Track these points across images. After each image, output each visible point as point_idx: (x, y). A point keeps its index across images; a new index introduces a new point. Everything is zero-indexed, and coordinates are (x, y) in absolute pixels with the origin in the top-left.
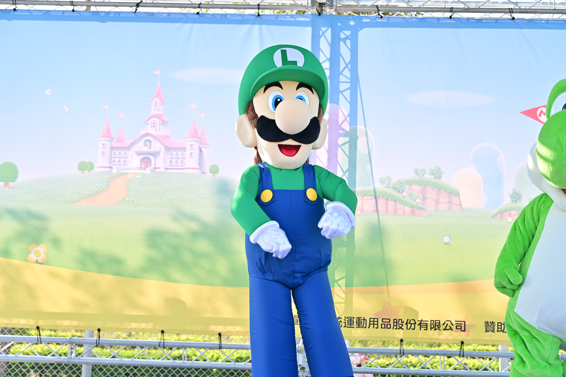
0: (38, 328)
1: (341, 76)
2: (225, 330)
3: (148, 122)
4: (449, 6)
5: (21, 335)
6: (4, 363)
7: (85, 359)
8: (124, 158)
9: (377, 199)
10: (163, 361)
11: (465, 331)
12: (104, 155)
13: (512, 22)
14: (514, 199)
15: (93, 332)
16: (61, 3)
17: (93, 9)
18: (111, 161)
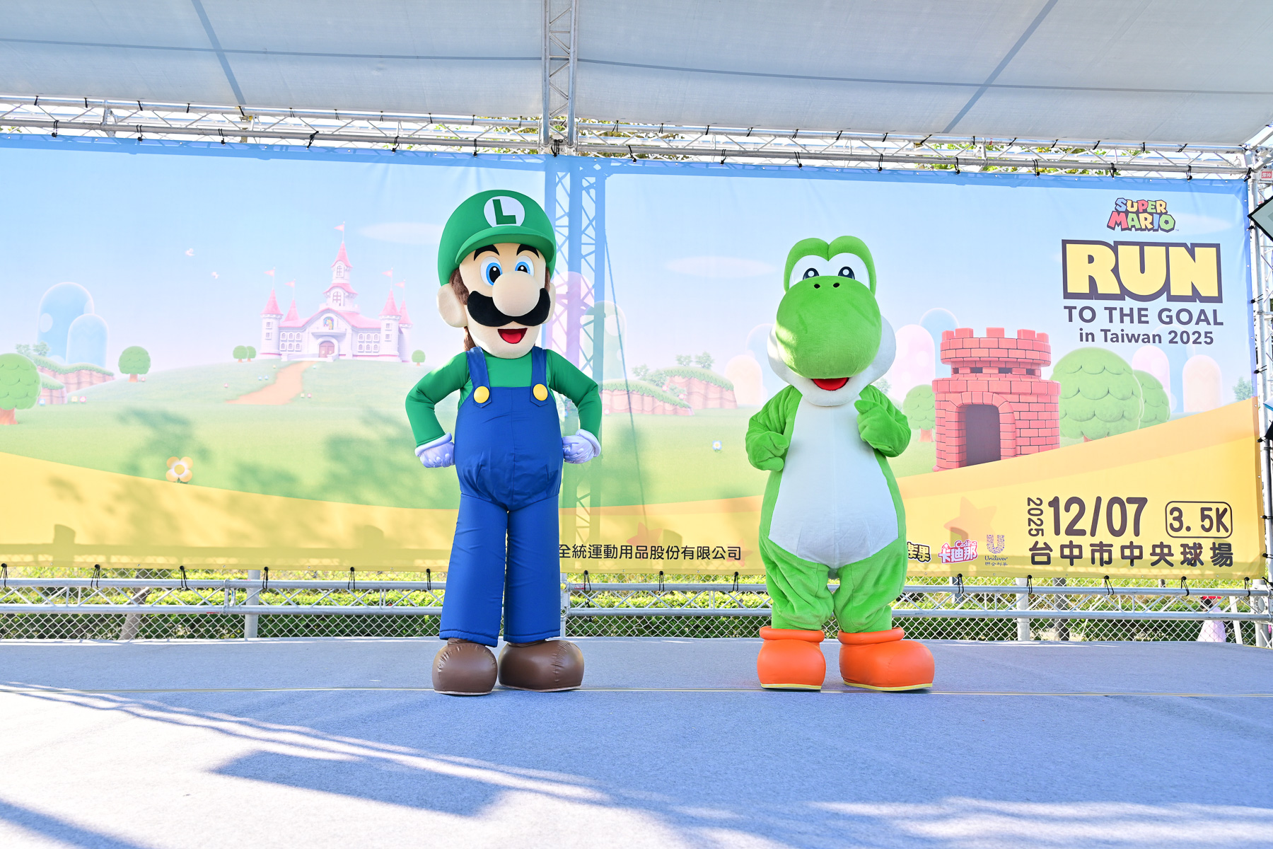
0: (182, 569)
1: (583, 236)
2: (435, 565)
3: (328, 294)
4: (720, 147)
5: (161, 578)
6: (137, 615)
7: (248, 608)
8: (297, 341)
9: (630, 394)
10: (353, 607)
11: (739, 559)
12: (270, 338)
13: (798, 169)
15: (259, 571)
16: (205, 131)
17: (250, 140)
18: (279, 346)
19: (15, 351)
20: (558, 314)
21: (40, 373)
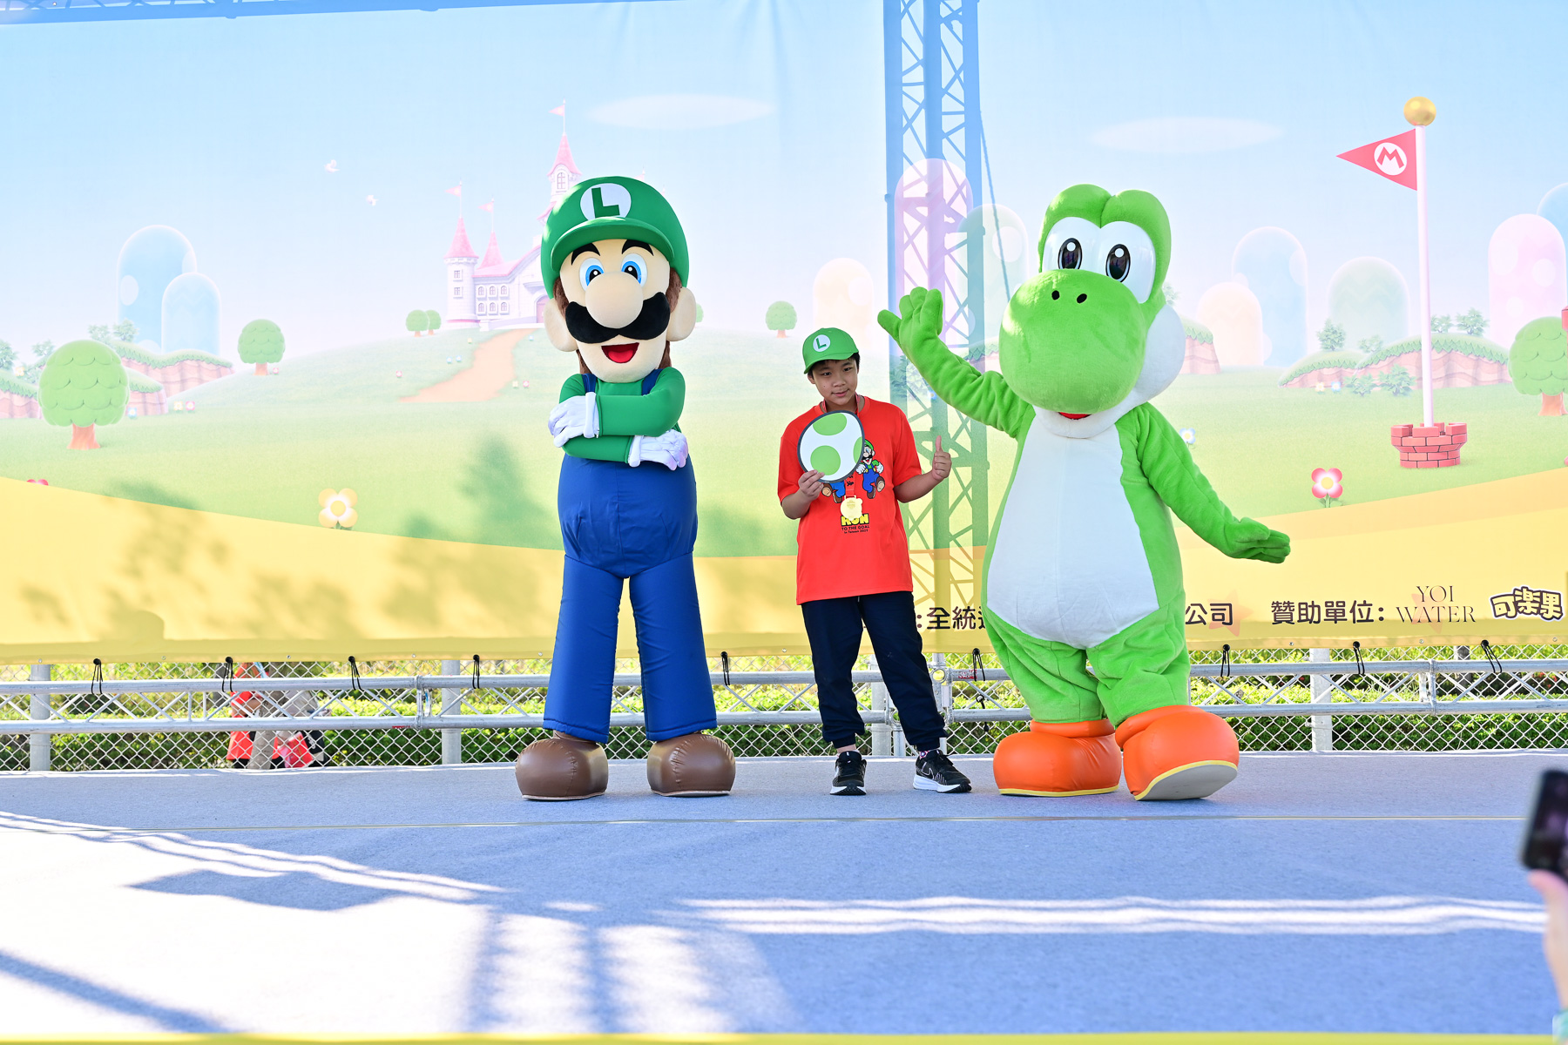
0: (352, 660)
1: (946, 100)
7: (453, 719)
8: (502, 298)
11: (1231, 623)
12: (460, 295)
14: (1329, 343)
18: (475, 307)
19: (87, 337)
20: (911, 234)
21: (126, 369)
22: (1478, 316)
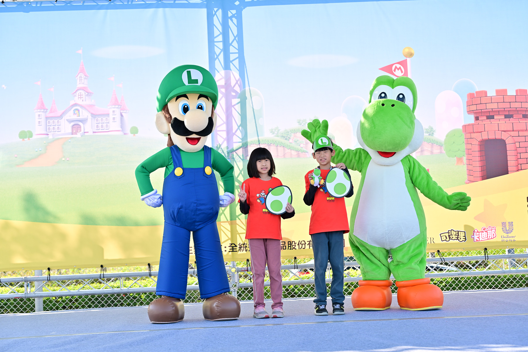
1: (231, 47)
3: (75, 94)
8: (58, 125)
10: (103, 290)
12: (41, 124)
18: (47, 129)
22: (432, 128)
